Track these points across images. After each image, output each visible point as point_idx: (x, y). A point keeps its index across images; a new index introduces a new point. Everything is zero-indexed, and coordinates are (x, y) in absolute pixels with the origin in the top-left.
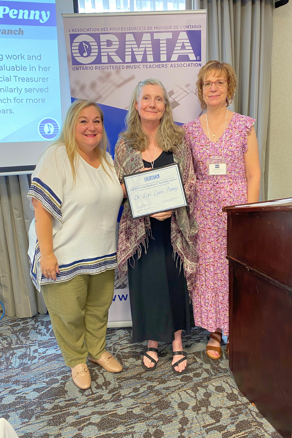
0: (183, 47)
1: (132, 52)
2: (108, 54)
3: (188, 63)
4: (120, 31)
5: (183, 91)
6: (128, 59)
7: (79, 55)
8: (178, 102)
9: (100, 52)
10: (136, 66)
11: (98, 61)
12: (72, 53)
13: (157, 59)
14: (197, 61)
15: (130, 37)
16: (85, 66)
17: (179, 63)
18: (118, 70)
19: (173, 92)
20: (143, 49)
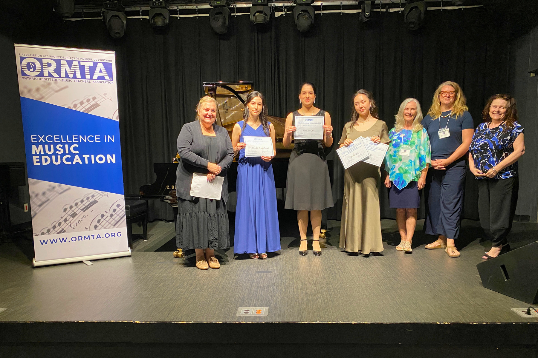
0: (101, 72)
1: (66, 71)
2: (48, 71)
3: (104, 81)
4: (57, 58)
5: (102, 98)
6: (63, 75)
7: (27, 70)
8: (100, 104)
9: (42, 70)
10: (69, 80)
11: (41, 74)
12: (21, 68)
13: (83, 77)
14: (110, 80)
15: (63, 63)
16: (31, 77)
17: (99, 81)
18: (56, 82)
19: (96, 98)
20: (74, 71)
